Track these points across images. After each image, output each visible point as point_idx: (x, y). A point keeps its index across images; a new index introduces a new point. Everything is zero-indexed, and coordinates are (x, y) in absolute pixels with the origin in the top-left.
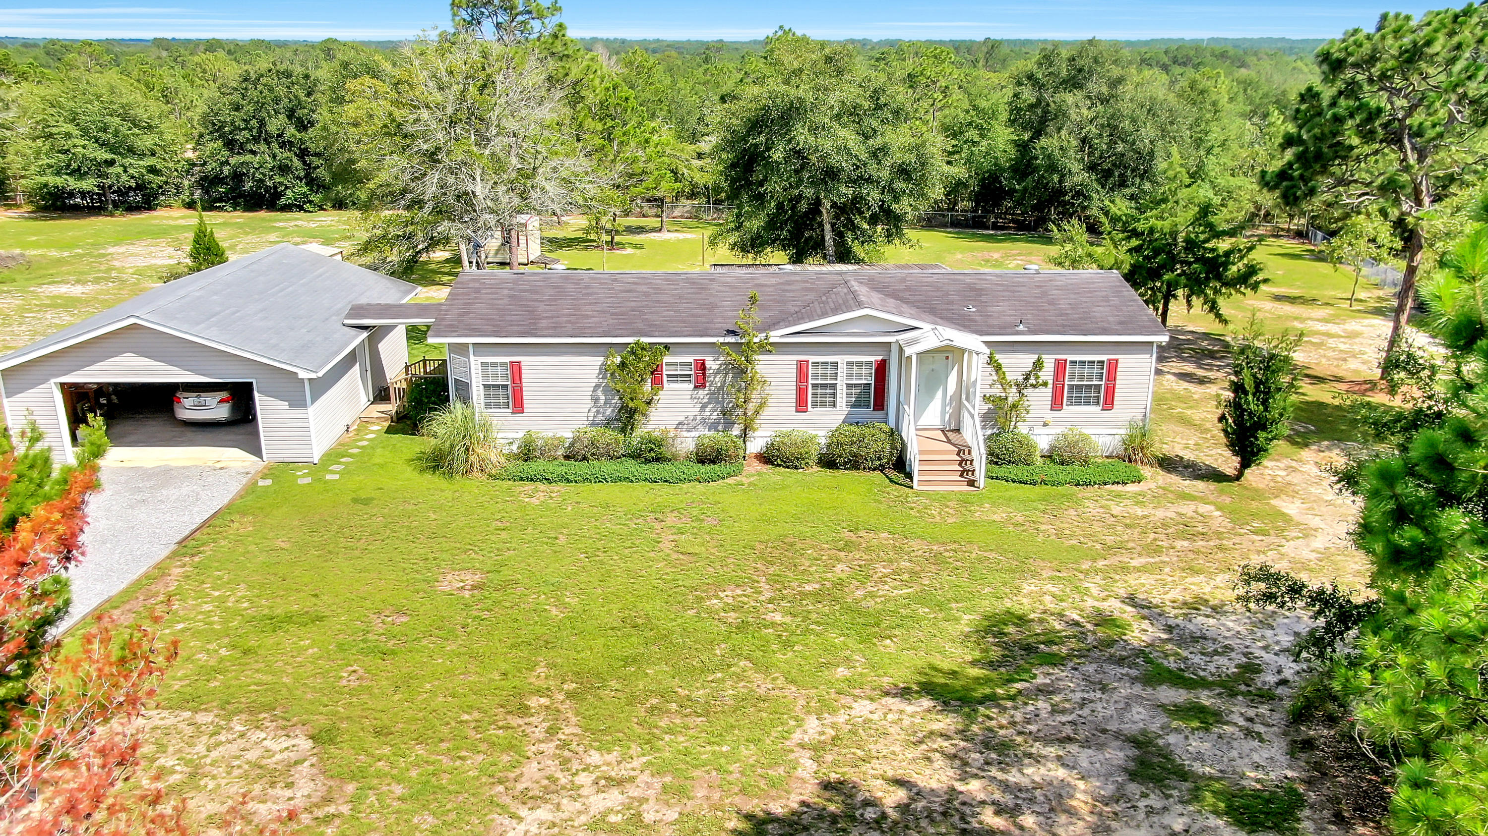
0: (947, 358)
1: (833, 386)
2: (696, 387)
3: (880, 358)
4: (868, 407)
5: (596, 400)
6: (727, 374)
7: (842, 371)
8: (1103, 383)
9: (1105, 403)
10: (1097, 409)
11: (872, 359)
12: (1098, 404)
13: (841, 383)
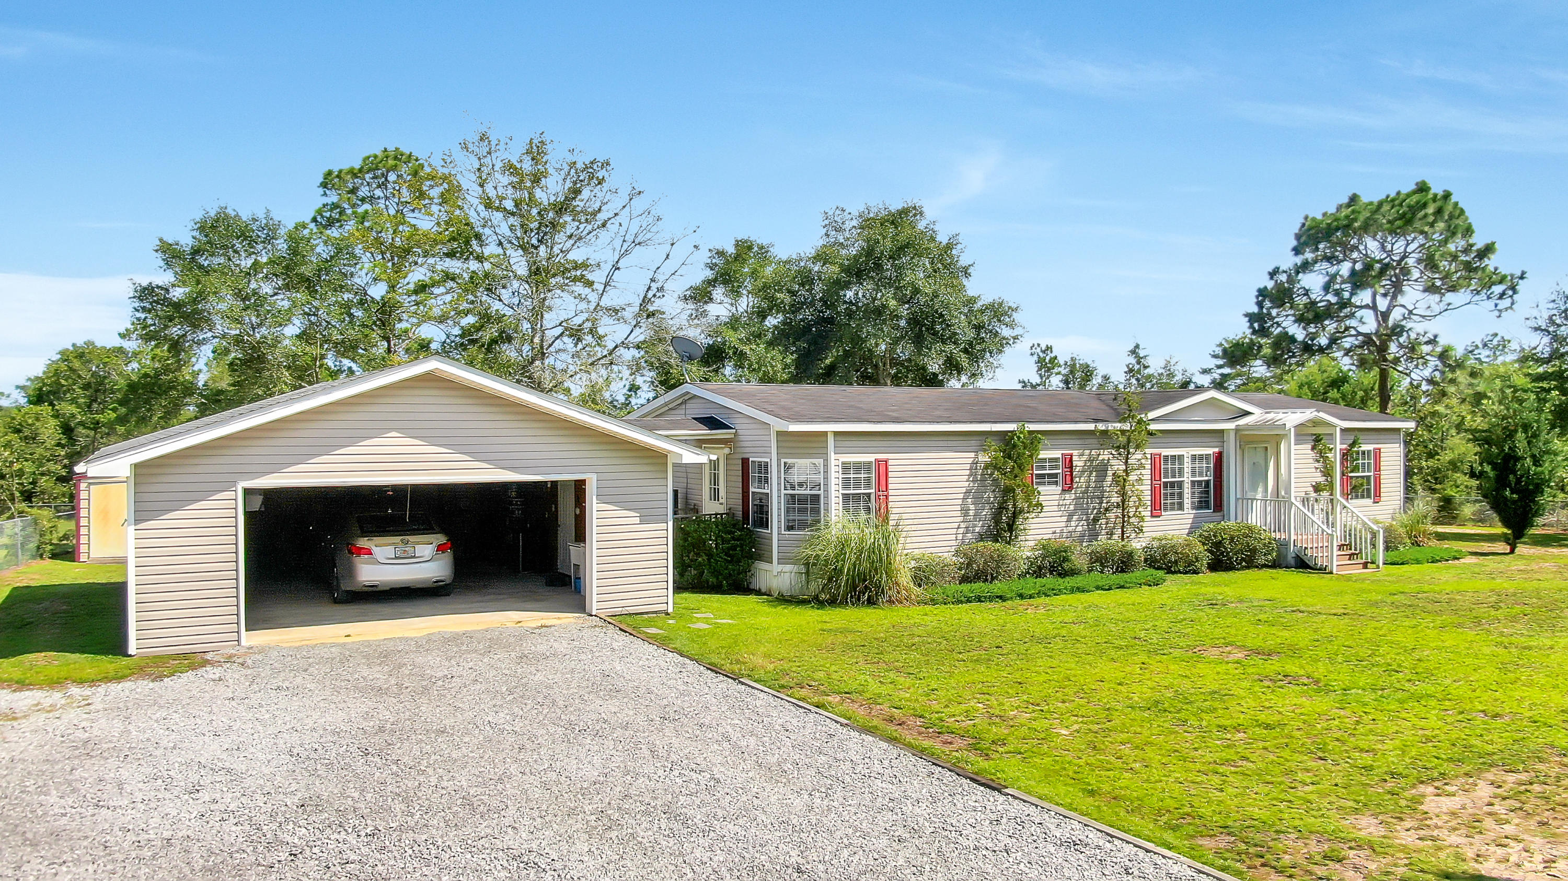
0: (1266, 448)
1: (1180, 485)
2: (1063, 490)
3: (1217, 450)
4: (1208, 508)
5: (965, 511)
6: (1091, 472)
7: (1187, 466)
8: (1372, 474)
9: (1375, 496)
10: (1368, 502)
11: (1210, 451)
12: (1369, 496)
13: (1187, 479)
